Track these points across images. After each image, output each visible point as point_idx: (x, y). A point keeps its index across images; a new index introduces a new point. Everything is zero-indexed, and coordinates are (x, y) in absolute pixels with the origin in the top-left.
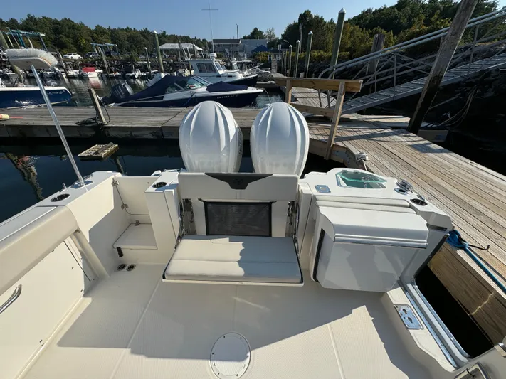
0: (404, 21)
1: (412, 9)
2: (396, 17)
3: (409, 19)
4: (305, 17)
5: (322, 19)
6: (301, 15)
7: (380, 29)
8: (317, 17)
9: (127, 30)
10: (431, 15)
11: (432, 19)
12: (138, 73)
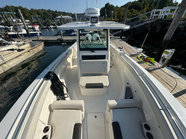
0: (142, 6)
1: (144, 2)
2: (139, 5)
3: (144, 5)
4: (107, 5)
5: (113, 6)
6: (106, 4)
7: (133, 9)
8: (111, 5)
9: (42, 10)
10: (151, 4)
11: (151, 5)
12: (52, 27)
